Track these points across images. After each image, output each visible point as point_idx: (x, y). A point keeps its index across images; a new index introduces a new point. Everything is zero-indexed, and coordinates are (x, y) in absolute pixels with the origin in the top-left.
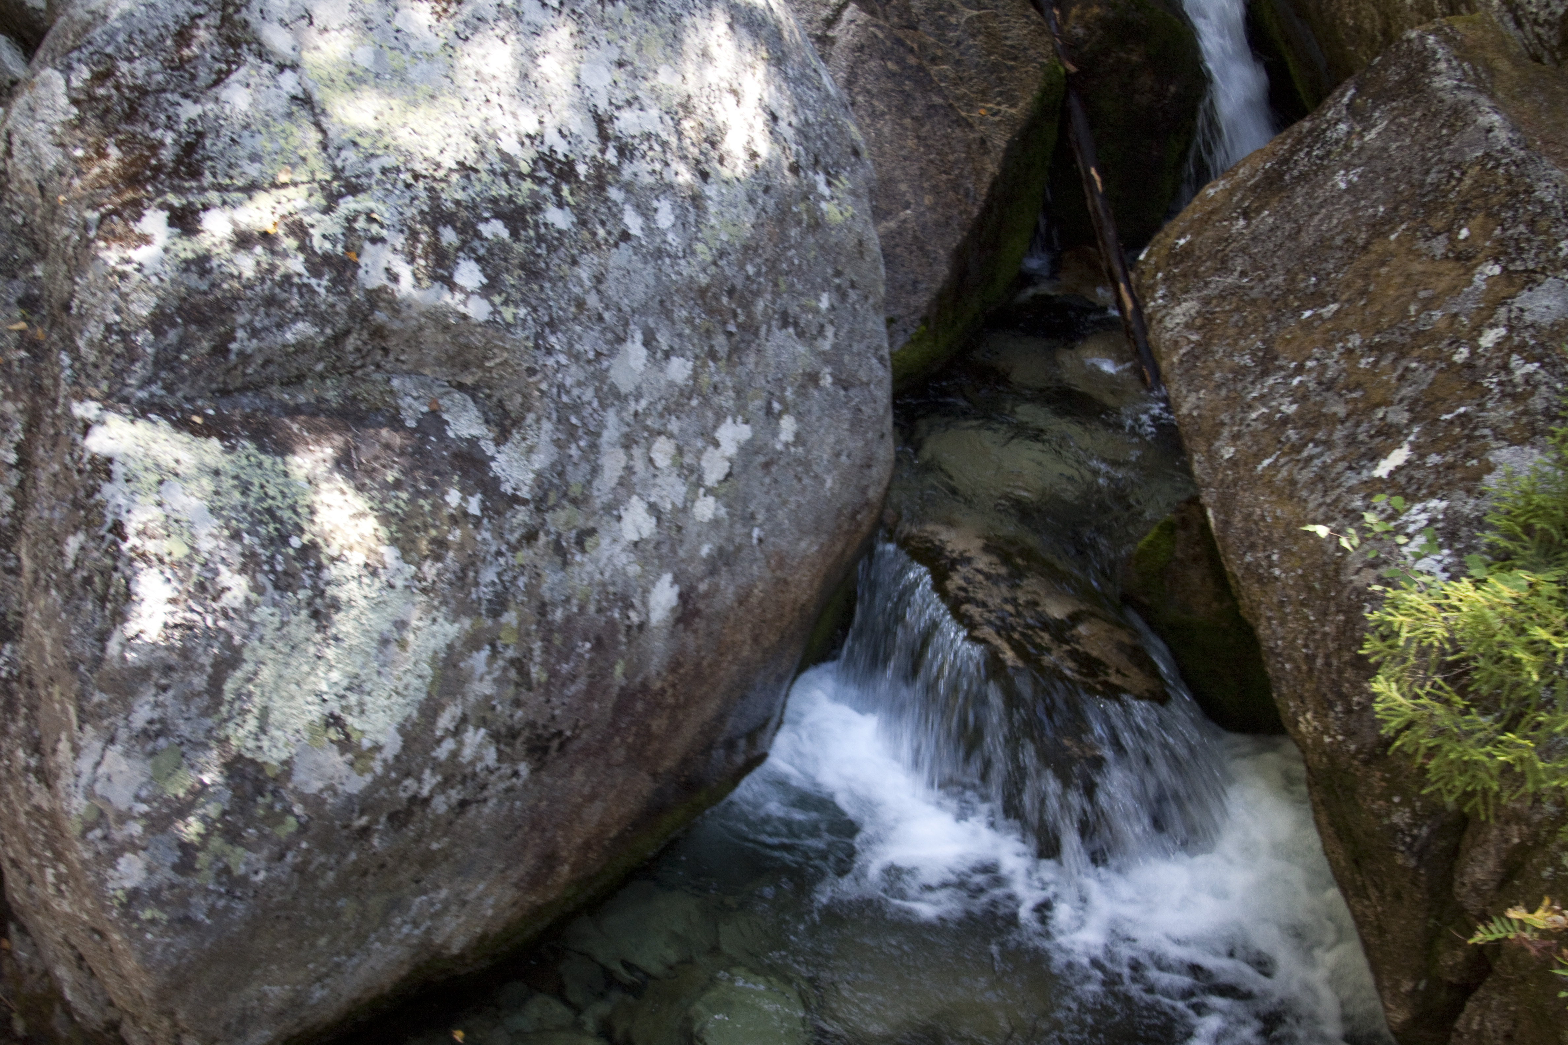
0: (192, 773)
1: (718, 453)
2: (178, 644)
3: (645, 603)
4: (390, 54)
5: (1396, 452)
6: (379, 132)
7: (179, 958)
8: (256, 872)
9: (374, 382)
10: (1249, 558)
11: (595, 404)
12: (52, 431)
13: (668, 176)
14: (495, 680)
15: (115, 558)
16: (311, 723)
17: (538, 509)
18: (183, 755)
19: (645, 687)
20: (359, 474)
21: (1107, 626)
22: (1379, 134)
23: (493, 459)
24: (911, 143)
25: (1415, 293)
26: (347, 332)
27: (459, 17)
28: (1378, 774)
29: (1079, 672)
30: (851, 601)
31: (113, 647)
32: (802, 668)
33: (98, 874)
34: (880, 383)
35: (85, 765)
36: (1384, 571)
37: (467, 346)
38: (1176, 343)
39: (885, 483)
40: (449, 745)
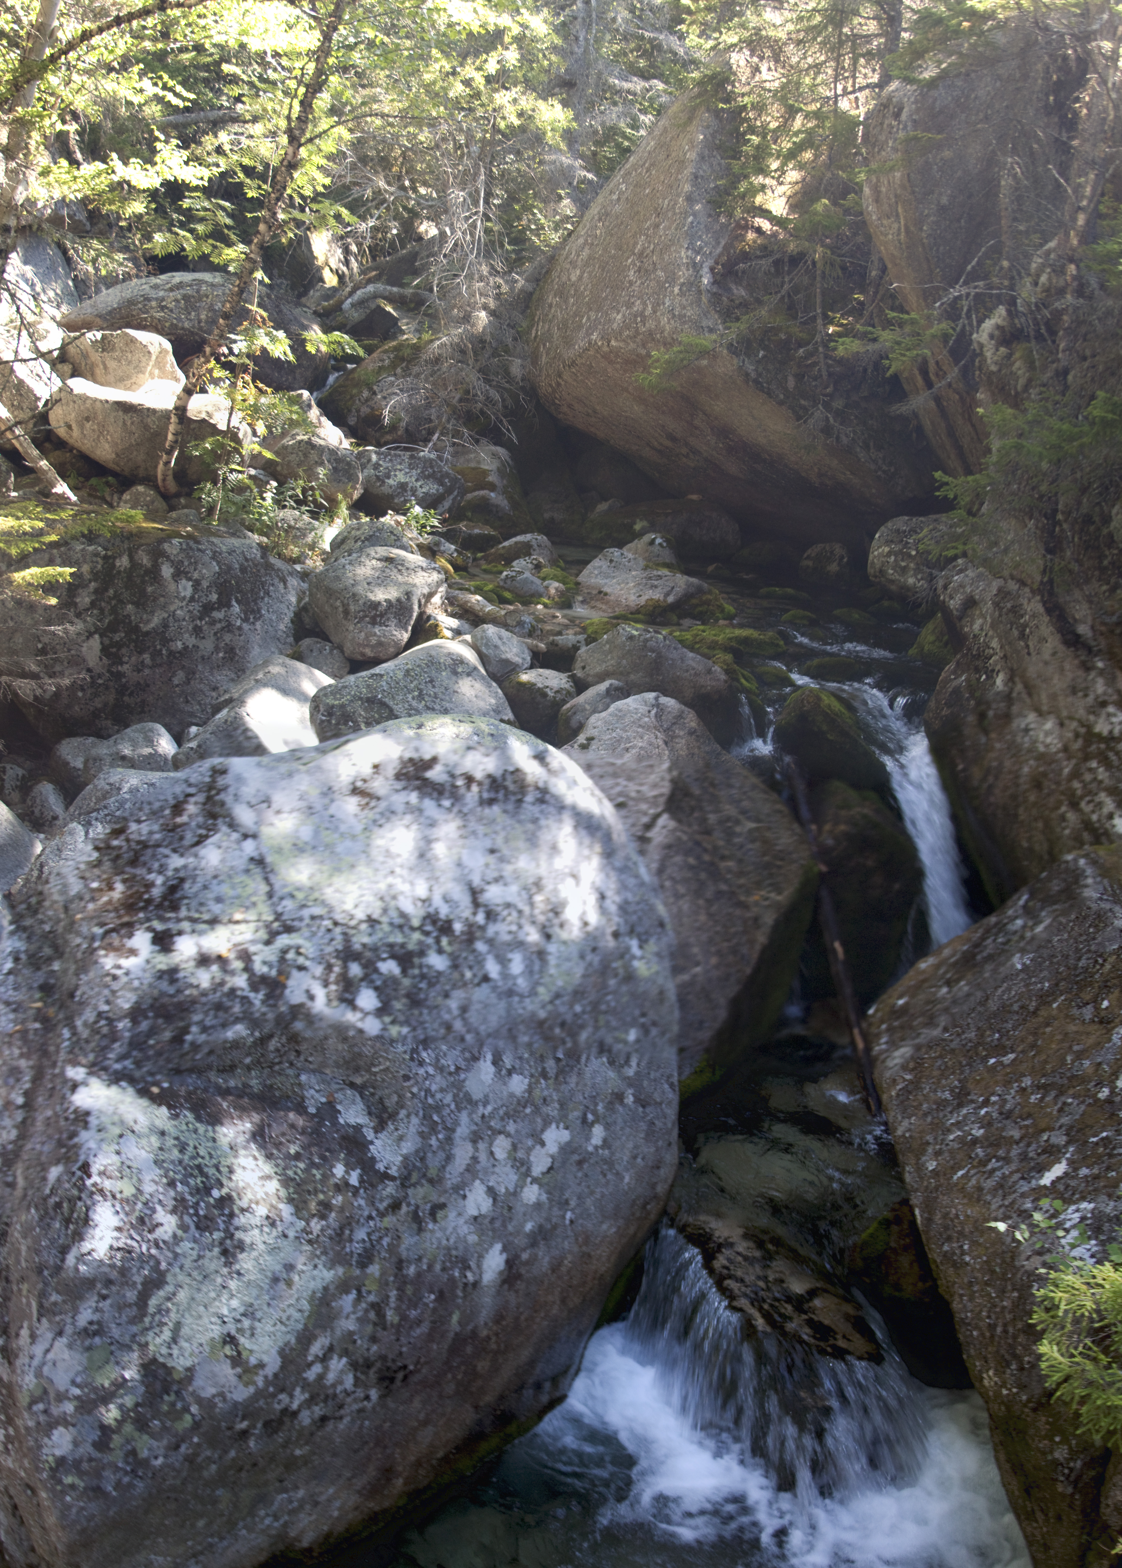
0: (117, 1368)
1: (543, 1151)
2: (119, 1264)
3: (479, 1266)
4: (325, 833)
5: (1057, 1166)
6: (311, 888)
7: (89, 1521)
8: (156, 1458)
9: (287, 1076)
10: (946, 1248)
11: (453, 1106)
12: (50, 1086)
13: (521, 936)
14: (358, 1319)
15: (81, 1190)
16: (212, 1339)
17: (403, 1185)
18: (112, 1353)
19: (474, 1334)
20: (269, 1146)
21: (836, 1300)
22: (1046, 928)
23: (372, 1143)
24: (703, 918)
25: (1071, 1047)
26: (271, 1036)
27: (377, 810)
28: (1044, 1419)
29: (814, 1337)
30: (639, 1271)
31: (70, 1260)
32: (598, 1326)
33: (37, 1440)
34: (670, 1103)
35: (38, 1350)
36: (1048, 1258)
37: (360, 1055)
38: (894, 1081)
39: (670, 1181)
40: (317, 1369)
